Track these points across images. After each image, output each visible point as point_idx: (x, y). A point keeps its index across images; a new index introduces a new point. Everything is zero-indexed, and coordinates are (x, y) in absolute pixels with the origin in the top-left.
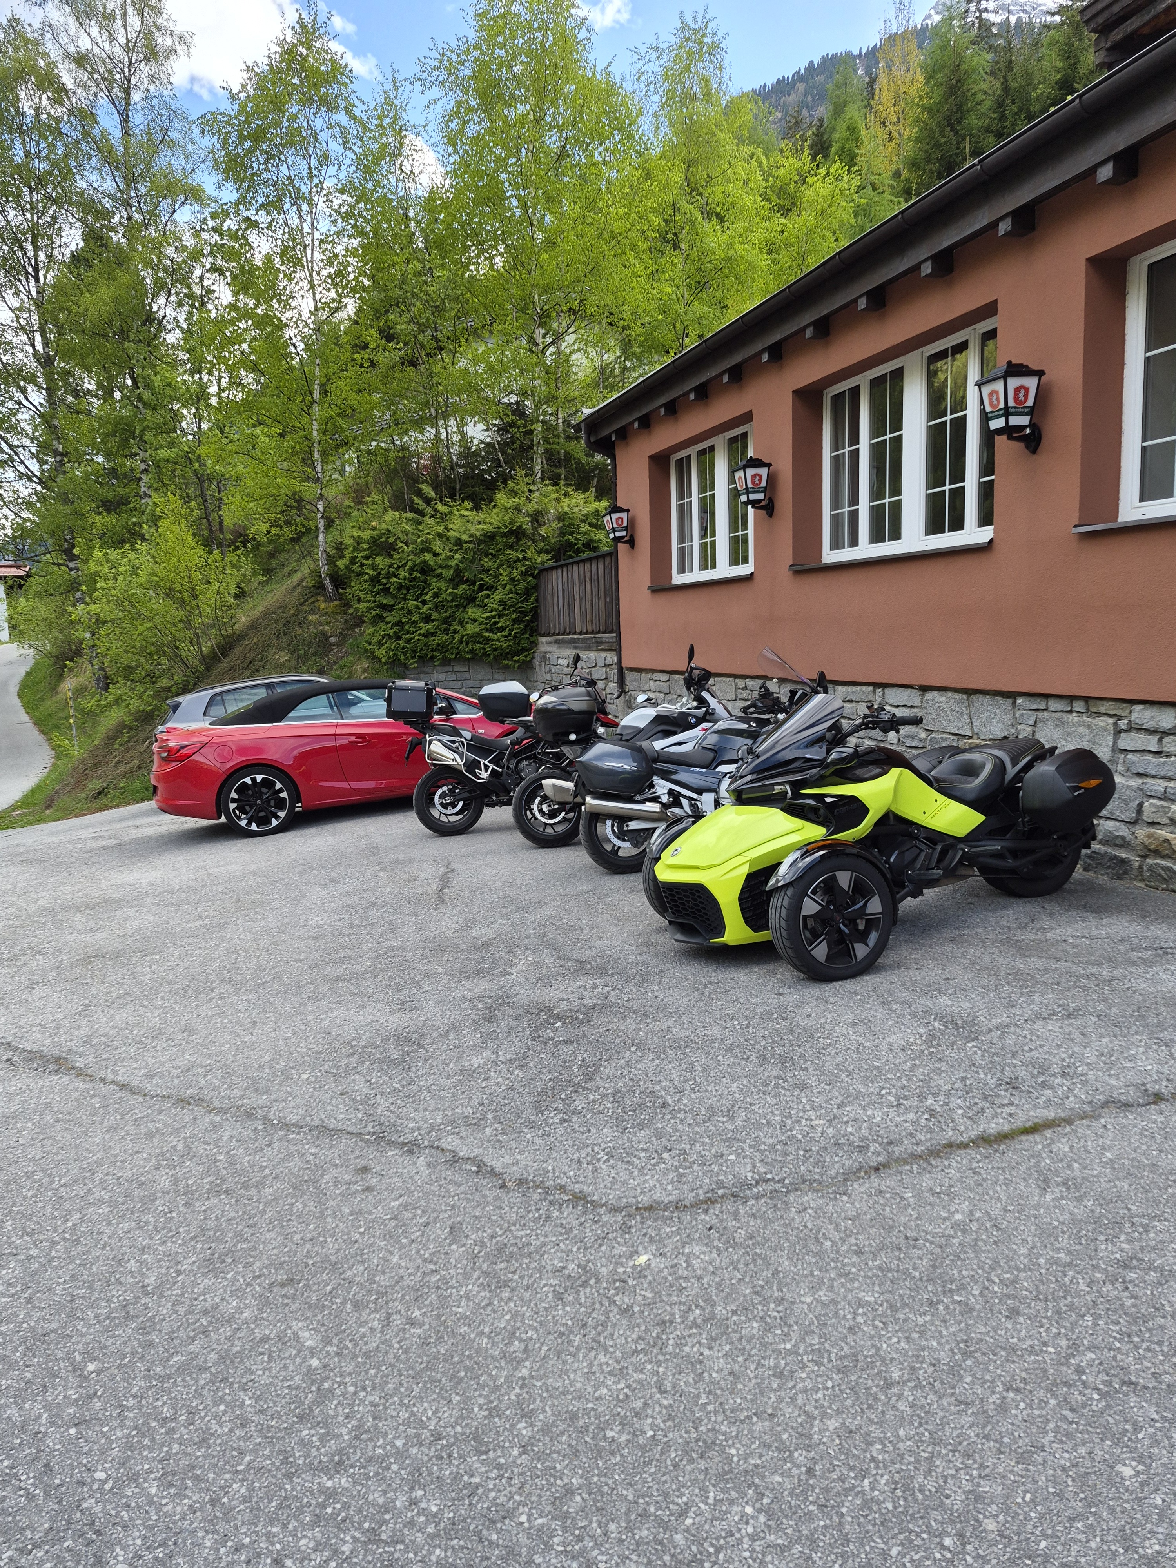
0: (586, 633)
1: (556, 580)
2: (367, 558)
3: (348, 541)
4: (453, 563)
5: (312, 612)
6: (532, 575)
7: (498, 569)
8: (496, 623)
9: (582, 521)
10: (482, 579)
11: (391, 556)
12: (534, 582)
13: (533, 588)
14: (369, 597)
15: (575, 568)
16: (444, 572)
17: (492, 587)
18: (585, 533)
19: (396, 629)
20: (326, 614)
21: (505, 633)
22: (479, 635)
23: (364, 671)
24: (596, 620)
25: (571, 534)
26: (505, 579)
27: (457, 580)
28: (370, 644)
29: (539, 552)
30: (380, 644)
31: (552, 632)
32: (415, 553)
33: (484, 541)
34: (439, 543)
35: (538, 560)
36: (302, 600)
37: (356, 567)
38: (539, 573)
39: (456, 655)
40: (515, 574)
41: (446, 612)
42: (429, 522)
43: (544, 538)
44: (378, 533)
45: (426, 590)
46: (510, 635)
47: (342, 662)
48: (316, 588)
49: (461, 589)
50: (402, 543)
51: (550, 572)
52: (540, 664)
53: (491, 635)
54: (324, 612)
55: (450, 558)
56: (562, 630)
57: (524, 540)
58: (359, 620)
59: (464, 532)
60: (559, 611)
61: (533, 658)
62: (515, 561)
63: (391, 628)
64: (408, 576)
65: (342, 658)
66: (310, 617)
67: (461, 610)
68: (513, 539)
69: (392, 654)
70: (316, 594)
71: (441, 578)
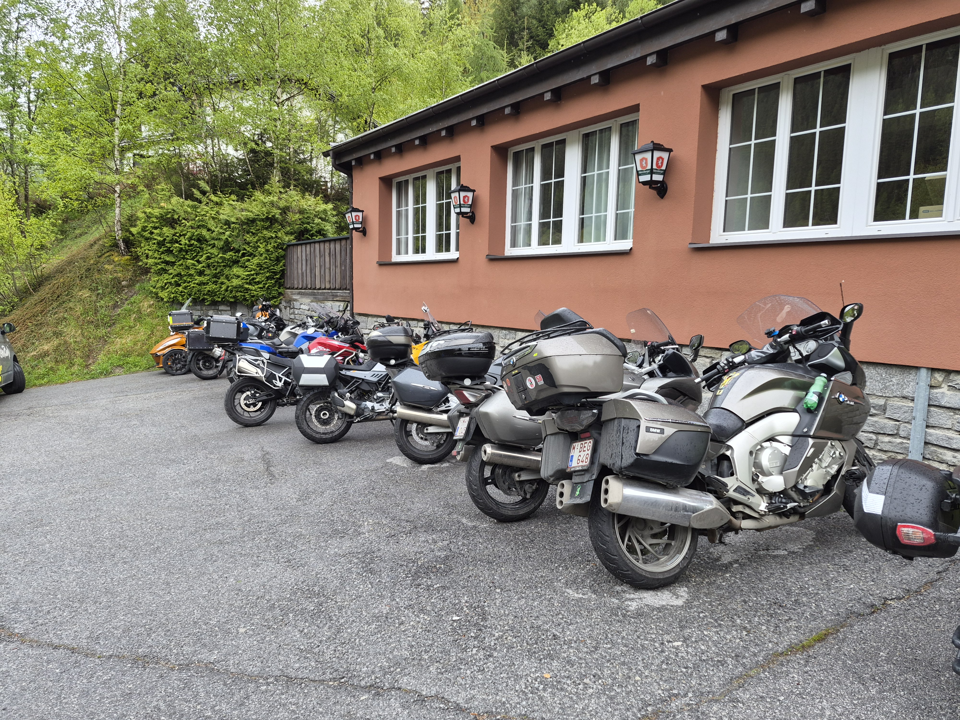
0: (325, 289)
1: (301, 253)
2: (156, 228)
3: (140, 215)
4: (224, 238)
5: (110, 262)
6: (282, 248)
7: (257, 242)
8: (253, 279)
9: (315, 216)
10: (245, 249)
11: (175, 228)
12: (283, 253)
13: (282, 257)
14: (156, 255)
15: (312, 246)
16: (216, 242)
17: (252, 254)
18: (318, 224)
19: (176, 279)
20: (119, 265)
21: (261, 286)
22: (241, 286)
23: (150, 306)
24: (333, 281)
25: (308, 223)
26: (262, 250)
27: (225, 248)
28: (154, 288)
29: (287, 233)
30: (163, 288)
31: (296, 286)
32: (192, 228)
33: (247, 223)
34: (212, 222)
35: (287, 239)
36: (100, 254)
37: (146, 234)
38: (286, 248)
39: (222, 299)
40: (269, 247)
41: (216, 270)
42: (203, 208)
43: (290, 224)
44: (165, 211)
45: (201, 254)
46: (264, 287)
47: (132, 300)
48: (110, 246)
49: (229, 255)
50: (184, 219)
51: (295, 247)
52: (285, 308)
53: (250, 287)
54: (117, 263)
55: (221, 233)
56: (305, 286)
57: (276, 225)
58: (146, 271)
59: (232, 216)
60: (302, 273)
61: (280, 303)
62: (269, 239)
63: (172, 278)
64: (188, 243)
65: (132, 296)
66: (106, 266)
67: (228, 269)
68: (268, 224)
69: (172, 296)
70: (111, 250)
71: (213, 247)
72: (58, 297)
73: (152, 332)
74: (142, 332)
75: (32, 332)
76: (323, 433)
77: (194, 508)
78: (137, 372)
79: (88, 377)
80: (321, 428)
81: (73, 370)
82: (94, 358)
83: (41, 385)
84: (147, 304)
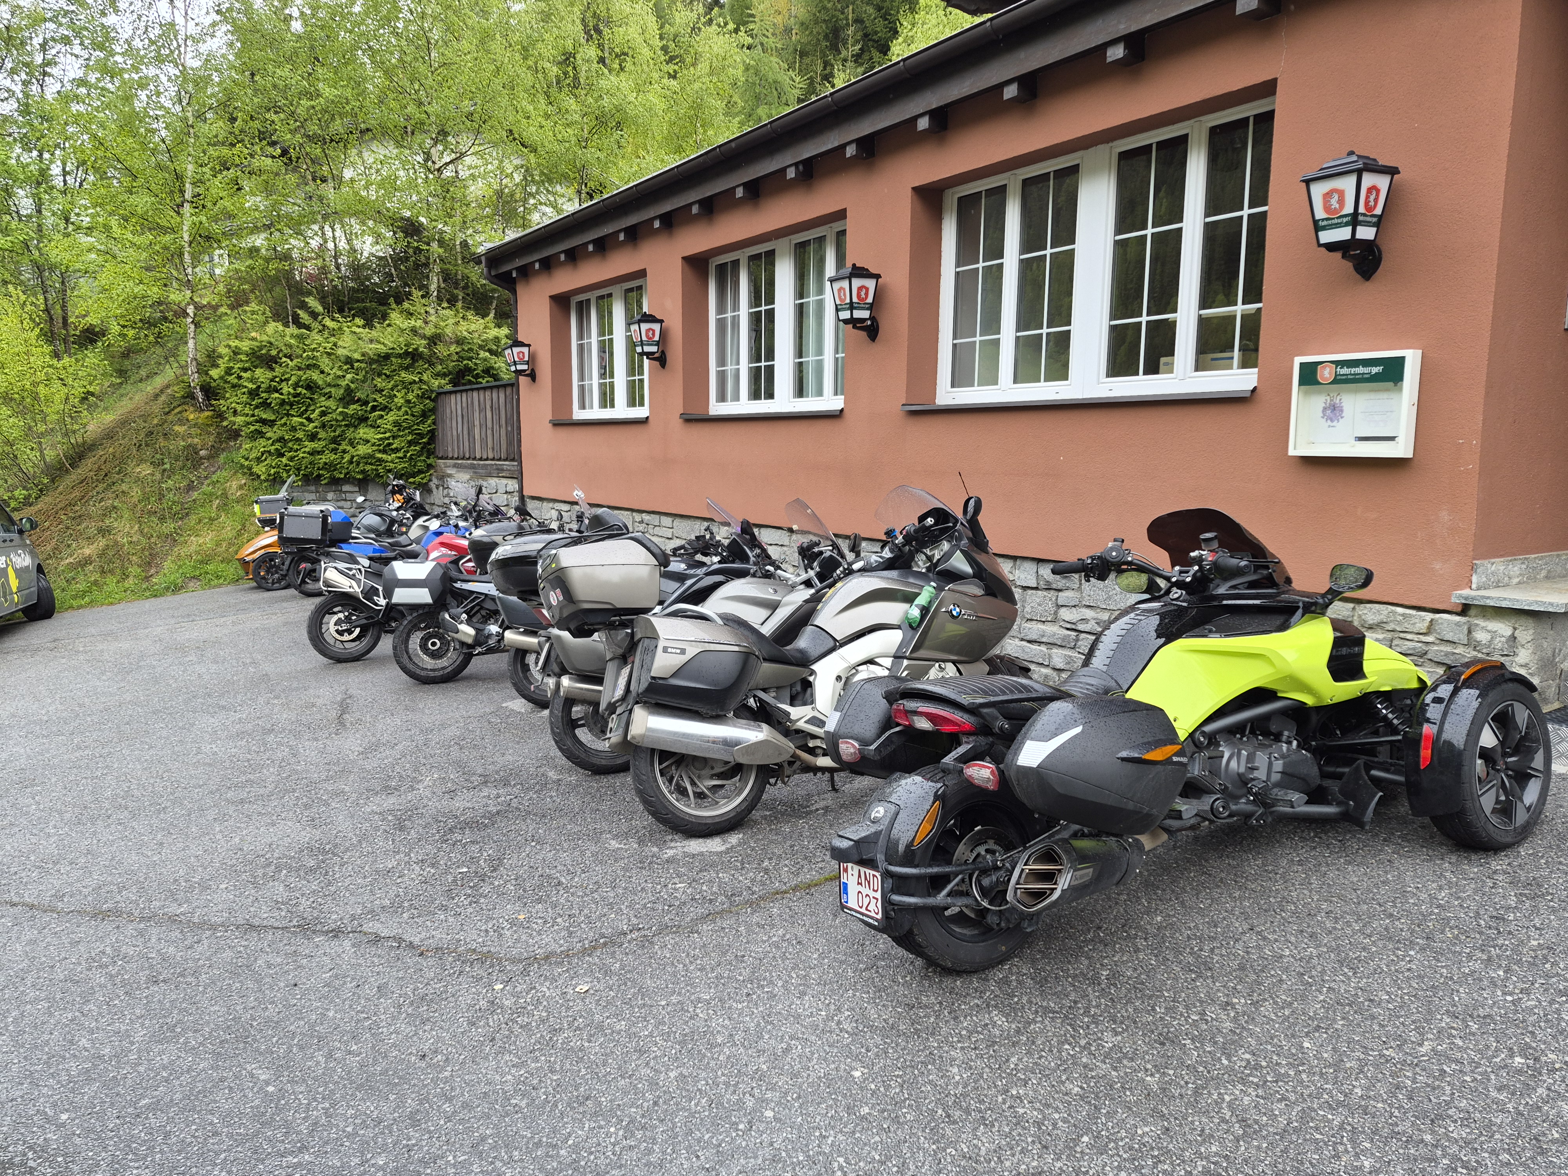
0: (487, 459)
1: (455, 405)
2: (245, 370)
3: (222, 350)
4: (344, 383)
5: (182, 422)
6: (429, 398)
7: (392, 389)
8: (389, 444)
9: (481, 347)
10: (375, 400)
11: (273, 370)
12: (431, 405)
13: (430, 411)
14: (247, 410)
15: (475, 394)
16: (333, 390)
17: (386, 407)
18: (485, 360)
19: (278, 446)
20: (195, 425)
21: (401, 454)
22: (371, 456)
23: (241, 487)
24: (497, 448)
25: (470, 359)
26: (399, 400)
27: (348, 398)
28: (247, 459)
29: (438, 375)
30: (259, 460)
31: (450, 455)
32: (300, 369)
33: (377, 361)
34: (327, 361)
35: (436, 383)
36: (167, 410)
37: (232, 379)
38: (436, 397)
39: (346, 475)
40: (410, 396)
41: (335, 431)
42: (316, 337)
43: (442, 362)
44: (258, 344)
45: (312, 408)
46: (405, 456)
47: (214, 478)
48: (183, 397)
49: (353, 409)
50: (285, 356)
51: (448, 396)
52: (437, 487)
53: (384, 456)
54: (193, 423)
55: (339, 377)
56: (461, 455)
57: (421, 363)
58: (235, 434)
59: (355, 351)
60: (458, 435)
61: (430, 480)
62: (411, 383)
63: (272, 445)
64: (292, 391)
65: (214, 473)
66: (176, 428)
67: (352, 429)
68: (408, 361)
69: (272, 471)
70: (184, 403)
71: (330, 397)
72: (106, 475)
73: (244, 526)
74: (228, 526)
75: (68, 528)
76: (431, 670)
77: (227, 764)
78: (220, 586)
79: (147, 594)
80: (428, 662)
81: (126, 585)
82: (157, 565)
83: (80, 607)
84: (235, 485)
